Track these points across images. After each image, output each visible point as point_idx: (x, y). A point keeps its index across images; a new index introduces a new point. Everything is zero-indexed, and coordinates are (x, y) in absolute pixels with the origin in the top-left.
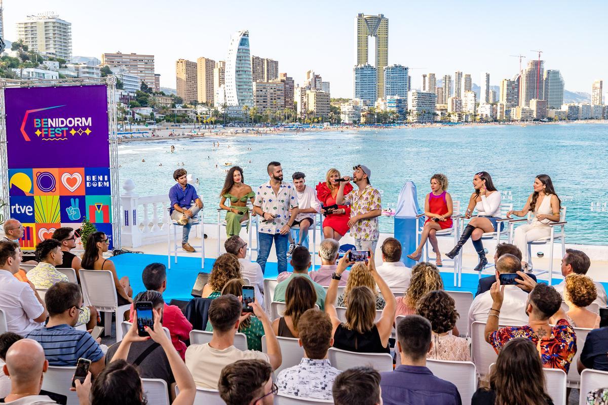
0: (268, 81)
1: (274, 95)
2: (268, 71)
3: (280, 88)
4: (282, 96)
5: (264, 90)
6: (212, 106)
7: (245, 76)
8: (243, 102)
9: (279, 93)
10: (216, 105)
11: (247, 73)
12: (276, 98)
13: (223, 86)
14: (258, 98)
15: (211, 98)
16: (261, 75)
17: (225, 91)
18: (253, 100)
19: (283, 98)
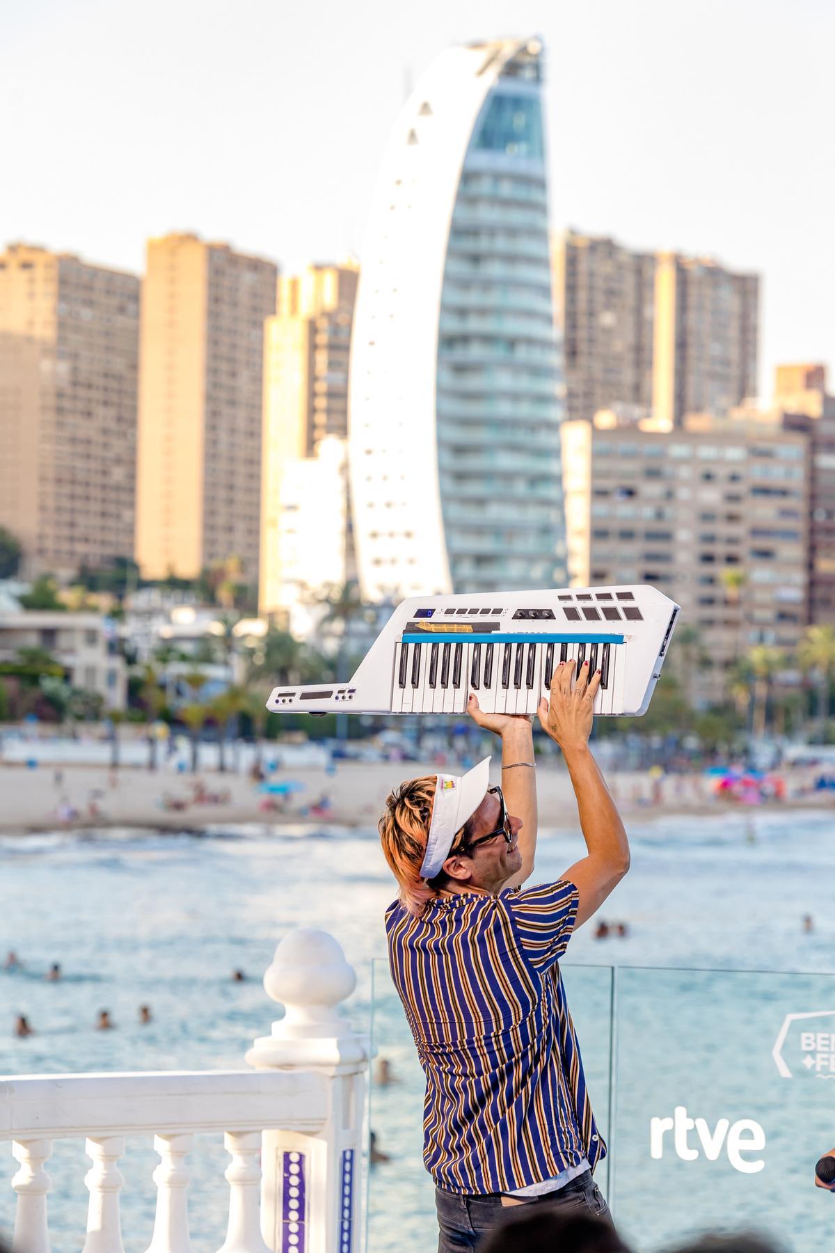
0: (679, 420)
1: (723, 529)
2: (681, 344)
3: (776, 475)
4: (788, 535)
5: (651, 490)
6: (247, 601)
7: (504, 380)
8: (489, 572)
9: (764, 512)
10: (272, 596)
11: (522, 353)
12: (742, 550)
13: (329, 444)
14: (605, 547)
15: (240, 537)
16: (628, 376)
17: (348, 488)
18: (561, 562)
19: (793, 551)
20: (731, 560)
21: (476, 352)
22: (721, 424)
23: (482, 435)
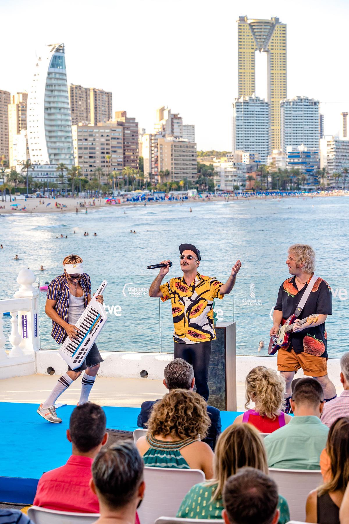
0: (96, 124)
1: (106, 147)
2: (96, 108)
3: (116, 135)
4: (119, 147)
5: (90, 139)
6: (7, 165)
7: (59, 117)
8: (57, 157)
9: (114, 143)
10: (12, 163)
11: (62, 111)
12: (110, 151)
13: (23, 131)
14: (81, 151)
15: (4, 151)
16: (85, 115)
17: (27, 140)
18: (72, 155)
19: (120, 151)
20: (108, 153)
21: (53, 111)
22: (105, 124)
23: (55, 128)
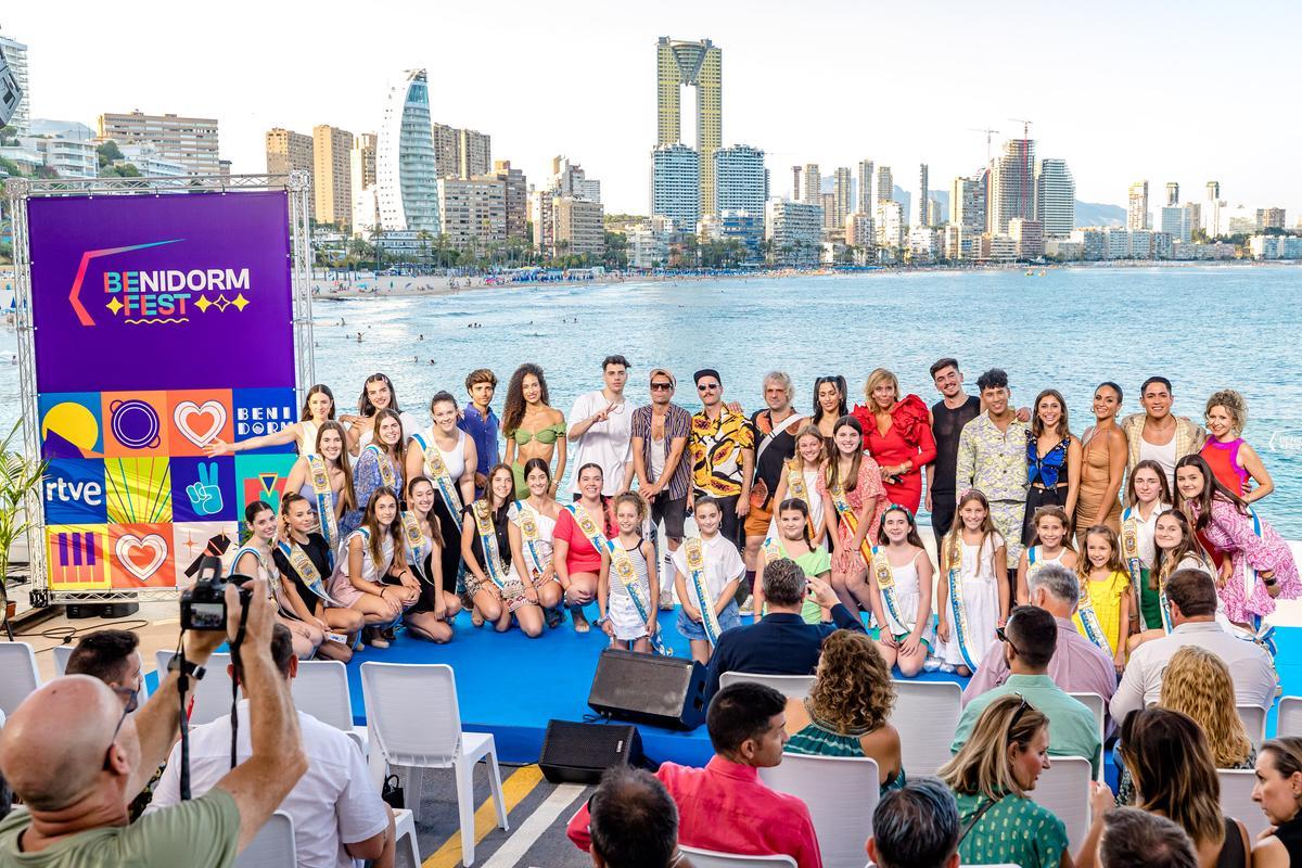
0: (468, 178)
1: (483, 208)
2: (468, 156)
3: (497, 193)
4: (500, 209)
5: (463, 197)
6: (348, 230)
7: (420, 167)
8: (418, 221)
9: (494, 203)
10: (356, 229)
11: (424, 159)
12: (489, 214)
13: (371, 187)
14: (450, 214)
15: (345, 212)
16: (454, 165)
17: (376, 197)
18: (438, 218)
19: (503, 214)
20: (485, 216)
21: (411, 159)
22: (481, 178)
23: (414, 183)
